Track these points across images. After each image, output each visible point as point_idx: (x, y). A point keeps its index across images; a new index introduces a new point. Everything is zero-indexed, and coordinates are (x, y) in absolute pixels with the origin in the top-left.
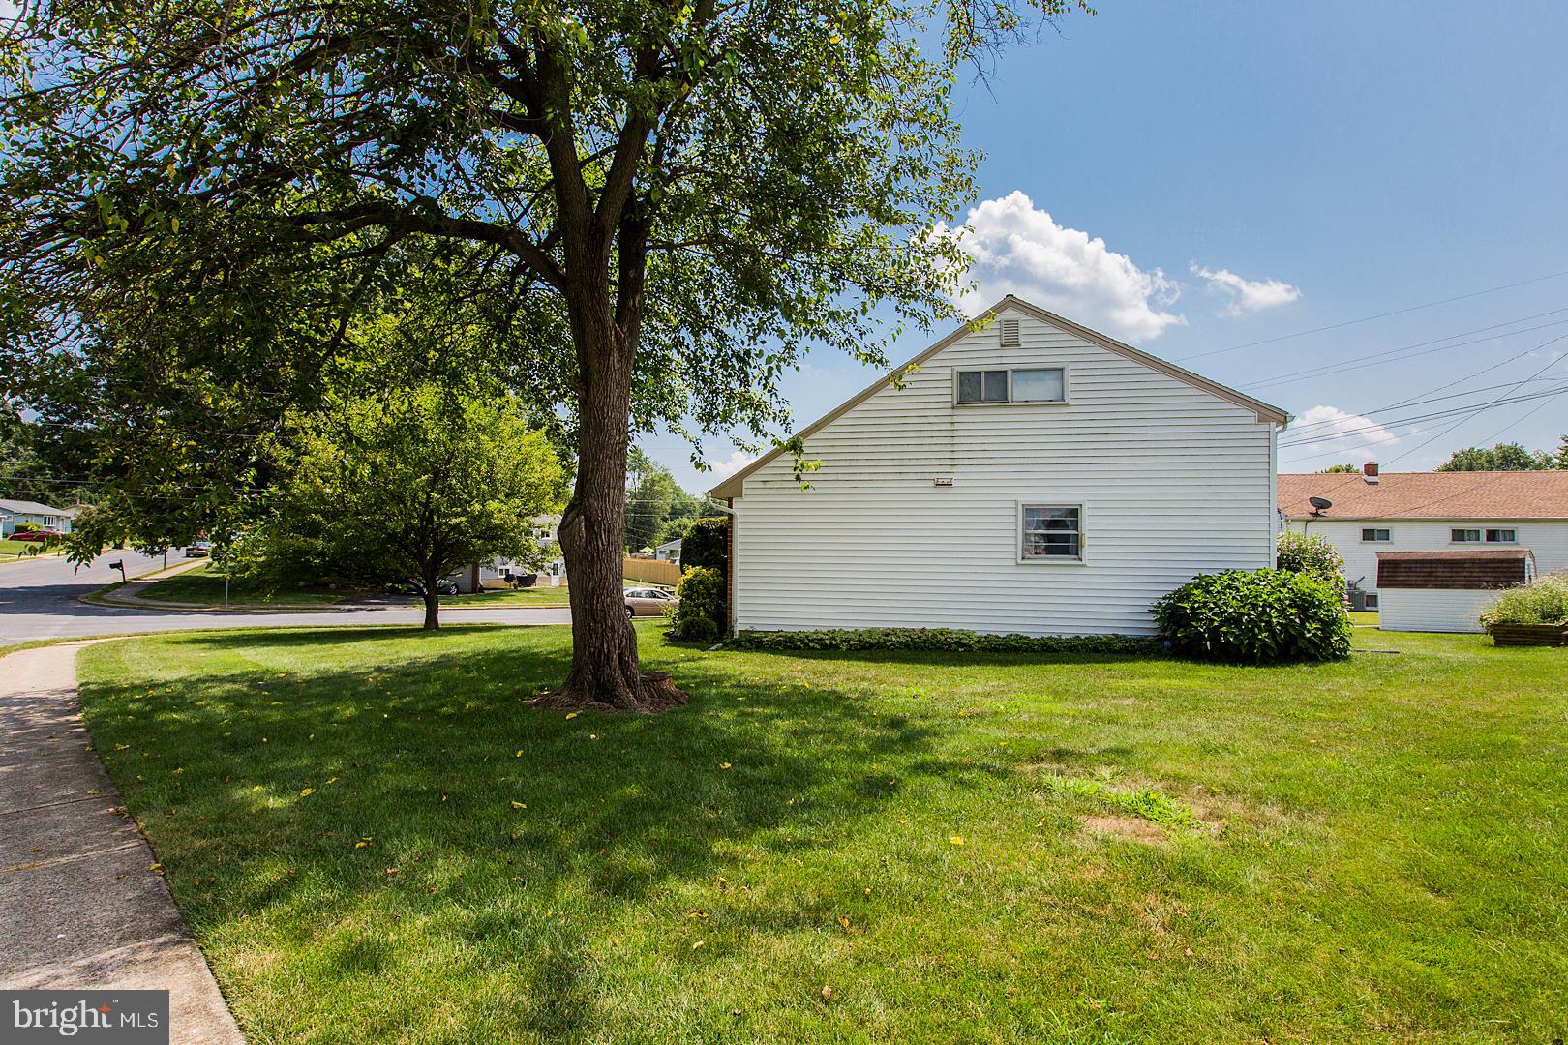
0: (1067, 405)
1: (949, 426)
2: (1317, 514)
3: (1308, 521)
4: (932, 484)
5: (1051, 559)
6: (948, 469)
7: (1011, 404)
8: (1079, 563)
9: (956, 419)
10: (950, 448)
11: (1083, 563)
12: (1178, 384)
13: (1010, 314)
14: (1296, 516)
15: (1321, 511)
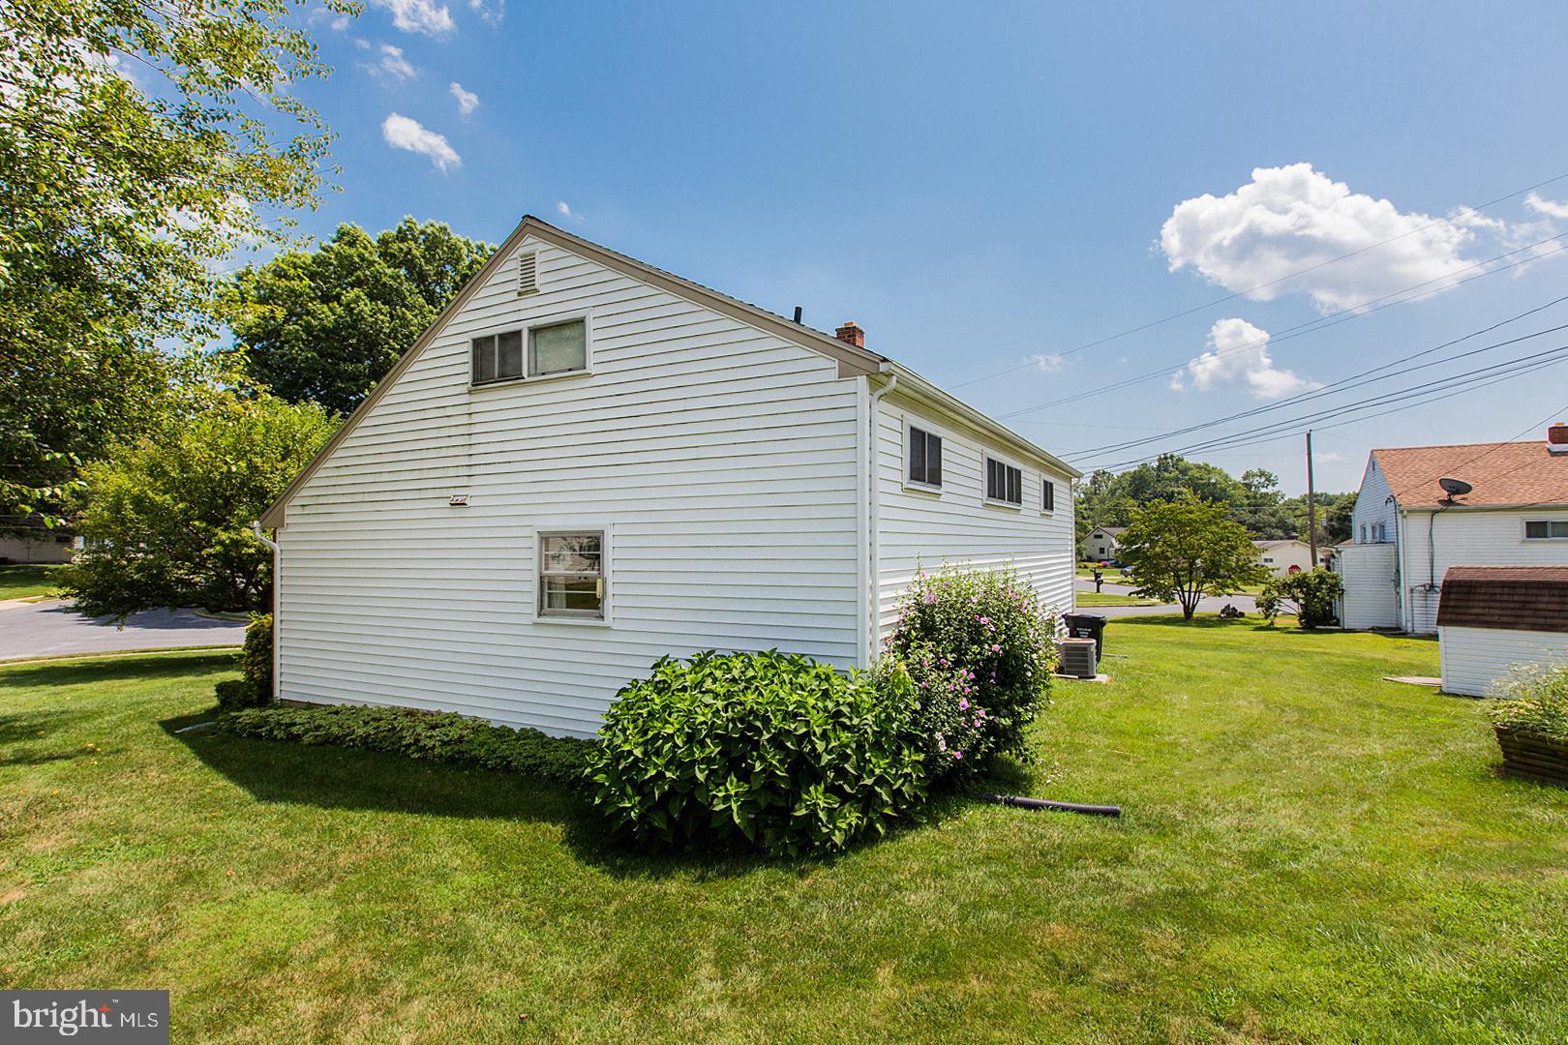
0: (589, 375)
1: (465, 420)
2: (1449, 502)
3: (1434, 512)
4: (446, 503)
5: (573, 615)
6: (464, 482)
7: (527, 379)
8: (598, 623)
9: (474, 408)
10: (466, 451)
11: (607, 622)
12: (729, 323)
13: (530, 244)
14: (1415, 506)
15: (1456, 498)
